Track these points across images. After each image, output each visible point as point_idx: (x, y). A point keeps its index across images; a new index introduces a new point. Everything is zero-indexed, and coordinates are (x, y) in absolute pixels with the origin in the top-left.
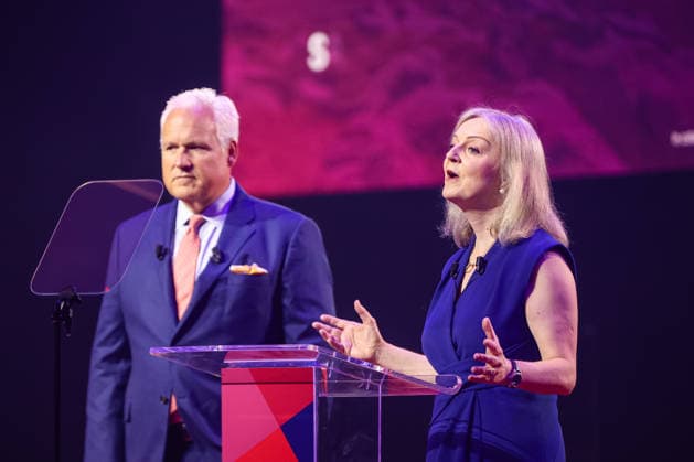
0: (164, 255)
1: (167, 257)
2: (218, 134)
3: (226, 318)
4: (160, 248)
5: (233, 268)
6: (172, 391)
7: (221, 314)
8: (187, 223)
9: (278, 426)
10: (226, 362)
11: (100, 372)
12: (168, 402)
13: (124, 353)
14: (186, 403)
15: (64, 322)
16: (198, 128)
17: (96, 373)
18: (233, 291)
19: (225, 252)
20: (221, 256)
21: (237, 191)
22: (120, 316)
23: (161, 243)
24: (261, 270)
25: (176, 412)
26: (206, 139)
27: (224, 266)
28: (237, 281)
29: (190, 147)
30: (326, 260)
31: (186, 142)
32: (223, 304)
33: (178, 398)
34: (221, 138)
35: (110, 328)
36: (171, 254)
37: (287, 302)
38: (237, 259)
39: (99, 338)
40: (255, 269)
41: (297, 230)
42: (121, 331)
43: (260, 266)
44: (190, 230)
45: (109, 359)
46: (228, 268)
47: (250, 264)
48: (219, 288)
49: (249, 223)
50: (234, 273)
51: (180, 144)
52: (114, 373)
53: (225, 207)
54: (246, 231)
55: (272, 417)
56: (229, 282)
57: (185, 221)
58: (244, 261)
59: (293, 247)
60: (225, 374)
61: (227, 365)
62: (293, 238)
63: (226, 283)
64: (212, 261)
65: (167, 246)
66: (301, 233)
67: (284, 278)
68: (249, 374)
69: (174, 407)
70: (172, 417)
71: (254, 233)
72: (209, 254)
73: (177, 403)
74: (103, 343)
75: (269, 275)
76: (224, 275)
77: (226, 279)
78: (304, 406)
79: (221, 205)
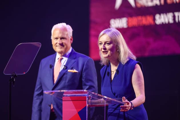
0: (52, 67)
1: (52, 68)
2: (68, 35)
3: (66, 84)
4: (51, 65)
5: (69, 70)
6: (51, 103)
7: (65, 83)
8: (58, 59)
9: (77, 113)
10: (64, 95)
11: (36, 98)
12: (50, 106)
13: (42, 94)
14: (55, 107)
15: (12, 82)
16: (63, 34)
17: (35, 99)
18: (68, 77)
19: (67, 66)
20: (66, 67)
21: (72, 50)
22: (41, 84)
23: (51, 64)
24: (76, 71)
25: (53, 109)
26: (65, 36)
27: (66, 70)
28: (70, 74)
29: (61, 38)
30: (95, 70)
31: (61, 37)
32: (66, 80)
33: (53, 105)
34: (69, 36)
35: (38, 87)
36: (54, 67)
37: (83, 80)
38: (70, 68)
39: (36, 89)
40: (75, 71)
41: (87, 61)
42: (41, 87)
43: (76, 70)
44: (59, 61)
45: (38, 95)
46: (67, 71)
47: (73, 70)
48: (65, 76)
49: (74, 59)
50: (69, 72)
51: (59, 37)
52: (40, 99)
53: (69, 54)
54: (73, 61)
55: (76, 110)
56: (68, 74)
57: (58, 58)
58: (72, 69)
59: (86, 65)
60: (63, 98)
61: (64, 96)
62: (86, 63)
63: (67, 75)
64: (64, 69)
65: (53, 65)
66: (88, 62)
67: (83, 74)
68: (70, 98)
69: (52, 107)
70: (51, 110)
71: (75, 61)
72: (63, 67)
73: (53, 107)
74: (37, 91)
75: (78, 72)
76: (66, 73)
77: (67, 73)
78: (84, 107)
79: (67, 54)
